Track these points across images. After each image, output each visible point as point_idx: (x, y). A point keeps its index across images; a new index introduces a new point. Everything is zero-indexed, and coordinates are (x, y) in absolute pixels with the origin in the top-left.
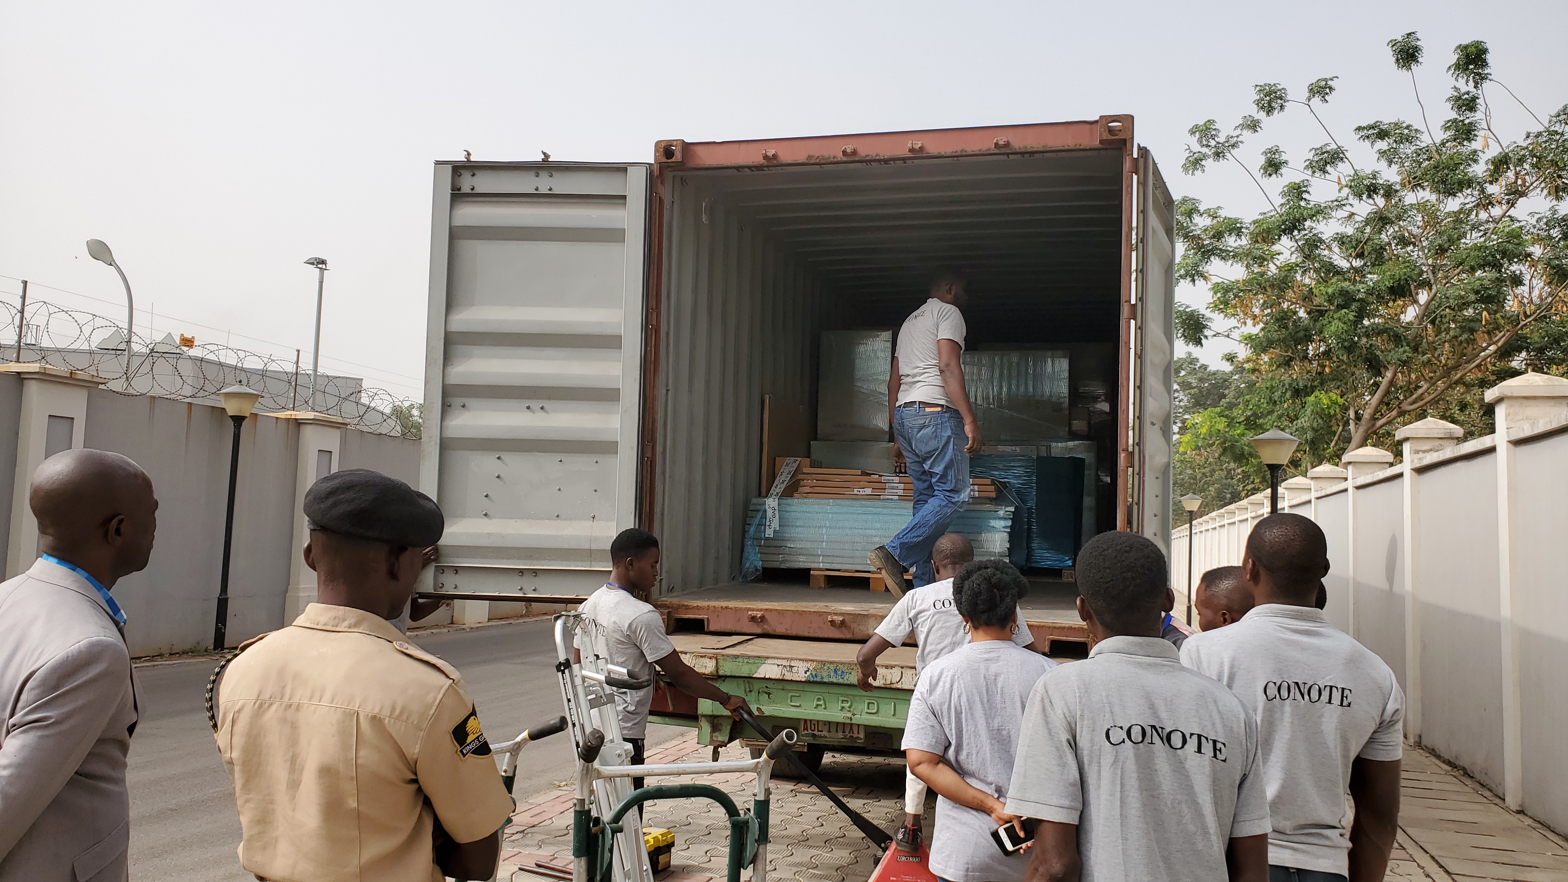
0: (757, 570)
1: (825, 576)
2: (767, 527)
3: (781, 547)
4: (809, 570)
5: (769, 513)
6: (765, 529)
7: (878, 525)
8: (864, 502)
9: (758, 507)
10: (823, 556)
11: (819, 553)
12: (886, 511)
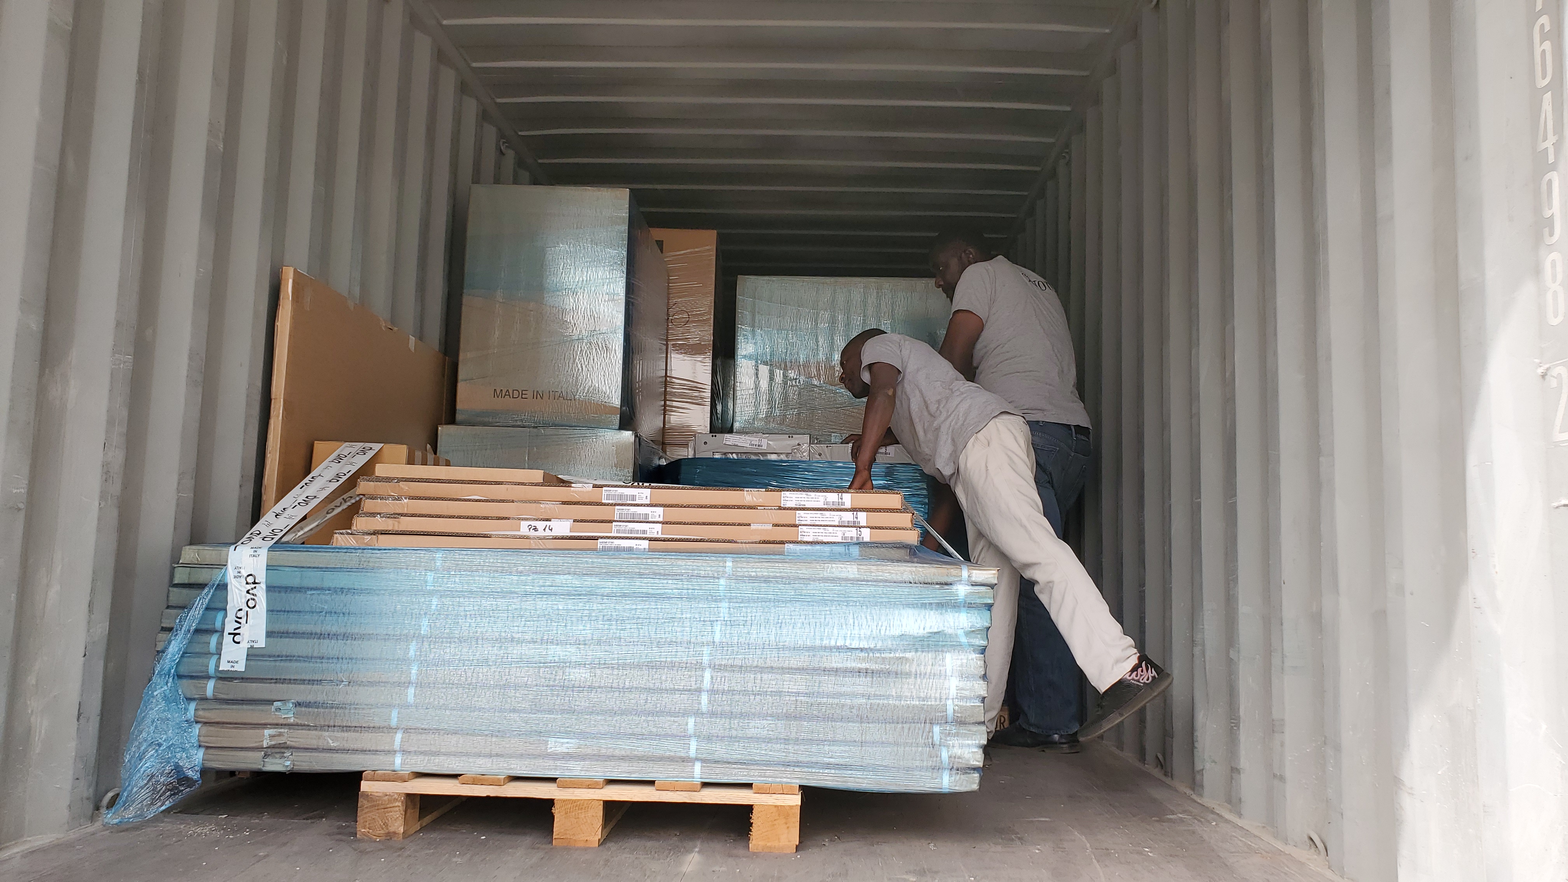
0: (184, 780)
1: (409, 796)
2: (228, 639)
3: (271, 702)
4: (356, 777)
5: (236, 595)
6: (220, 644)
7: (585, 630)
8: (544, 560)
9: (202, 576)
10: (406, 730)
11: (394, 722)
12: (610, 585)
